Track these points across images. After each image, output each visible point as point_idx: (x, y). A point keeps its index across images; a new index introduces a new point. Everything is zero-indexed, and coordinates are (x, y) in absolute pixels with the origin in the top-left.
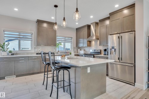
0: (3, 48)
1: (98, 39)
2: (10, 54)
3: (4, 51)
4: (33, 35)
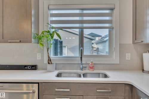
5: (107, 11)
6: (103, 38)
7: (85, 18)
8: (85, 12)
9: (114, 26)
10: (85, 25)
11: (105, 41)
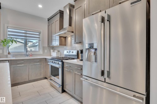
1: (73, 32)
5: (38, 34)
6: (34, 43)
7: (27, 35)
8: (27, 32)
9: (40, 39)
10: (27, 38)
11: (36, 46)
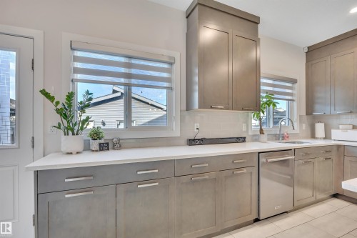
0: (65, 116)
2: (95, 145)
3: (72, 130)
4: (176, 67)
